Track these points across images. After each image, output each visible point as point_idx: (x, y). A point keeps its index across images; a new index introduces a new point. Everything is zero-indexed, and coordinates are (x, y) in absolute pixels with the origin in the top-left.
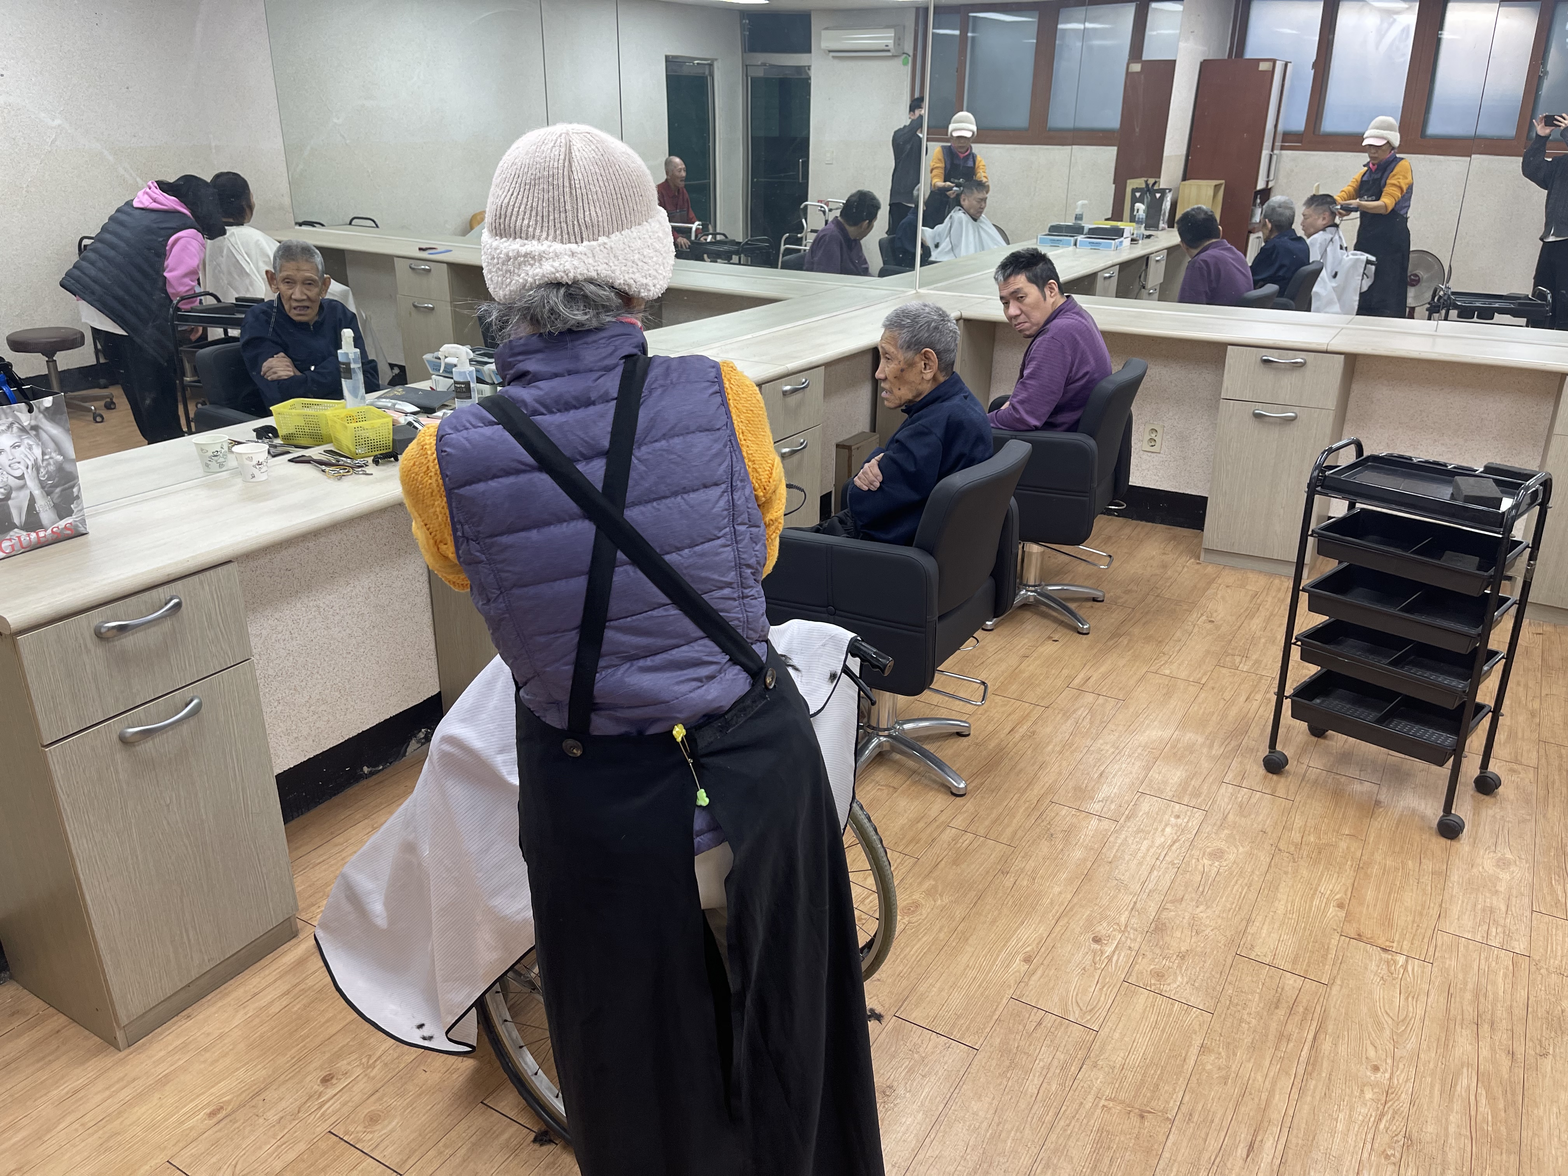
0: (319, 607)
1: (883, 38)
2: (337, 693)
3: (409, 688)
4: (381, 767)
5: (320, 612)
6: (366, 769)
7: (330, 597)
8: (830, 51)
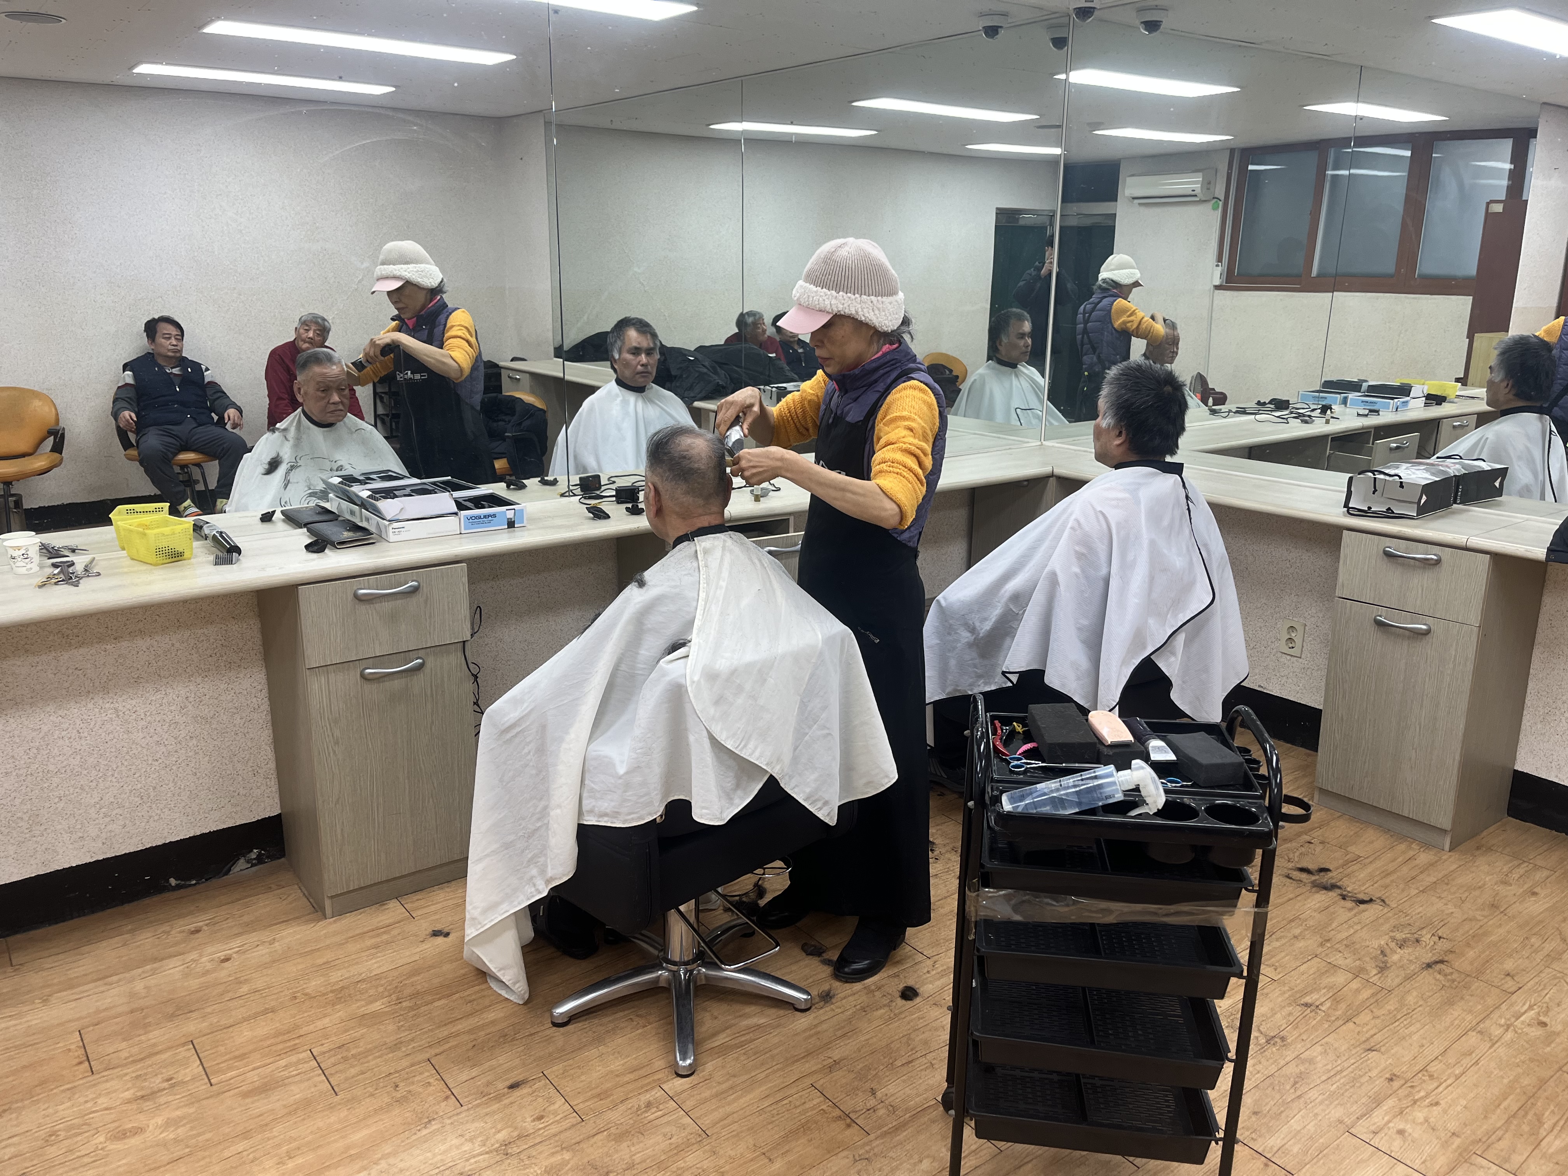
0: (116, 710)
1: (1190, 183)
2: (137, 799)
3: (237, 805)
4: (194, 882)
5: (118, 716)
6: (173, 882)
7: (134, 702)
8: (1134, 198)
